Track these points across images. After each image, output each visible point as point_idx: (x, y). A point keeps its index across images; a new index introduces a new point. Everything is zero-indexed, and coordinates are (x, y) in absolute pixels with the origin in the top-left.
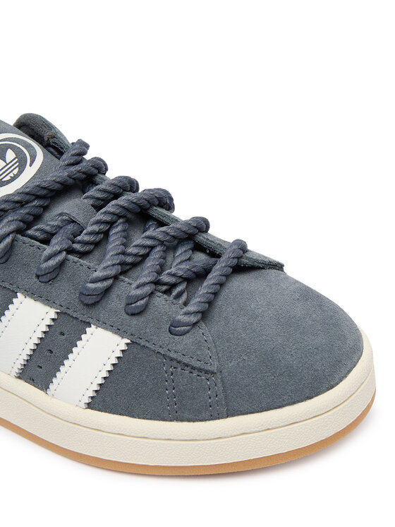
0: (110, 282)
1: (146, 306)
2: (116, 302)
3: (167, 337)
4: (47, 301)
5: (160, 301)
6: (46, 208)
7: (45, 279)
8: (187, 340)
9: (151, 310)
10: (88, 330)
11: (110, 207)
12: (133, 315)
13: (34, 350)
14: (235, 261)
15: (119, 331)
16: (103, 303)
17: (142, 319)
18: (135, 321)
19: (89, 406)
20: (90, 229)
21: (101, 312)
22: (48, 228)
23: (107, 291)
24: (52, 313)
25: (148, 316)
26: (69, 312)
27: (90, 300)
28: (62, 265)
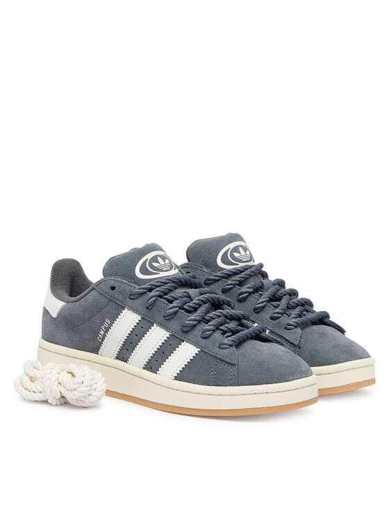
0: (196, 322)
1: (210, 335)
2: (198, 332)
3: (216, 349)
4: (166, 328)
5: (217, 334)
6: (176, 288)
7: (167, 318)
8: (225, 351)
9: (213, 337)
10: (182, 343)
11: (206, 296)
12: (204, 338)
13: (156, 352)
14: (258, 332)
15: (196, 344)
16: (192, 332)
17: (207, 341)
18: (204, 341)
19: (176, 378)
20: (194, 301)
21: (190, 336)
22: (175, 296)
23: (194, 326)
24: (168, 334)
25: (210, 339)
26: (176, 335)
27: (185, 329)
28: (176, 313)
